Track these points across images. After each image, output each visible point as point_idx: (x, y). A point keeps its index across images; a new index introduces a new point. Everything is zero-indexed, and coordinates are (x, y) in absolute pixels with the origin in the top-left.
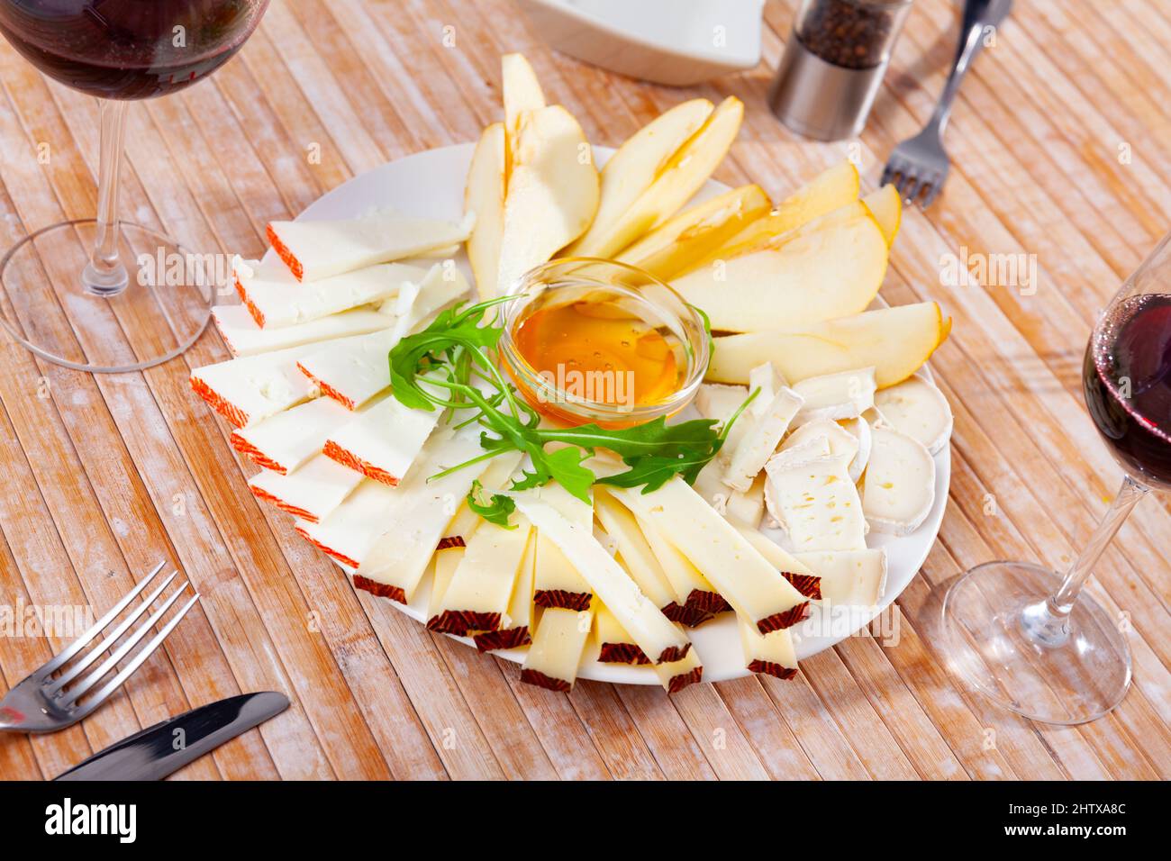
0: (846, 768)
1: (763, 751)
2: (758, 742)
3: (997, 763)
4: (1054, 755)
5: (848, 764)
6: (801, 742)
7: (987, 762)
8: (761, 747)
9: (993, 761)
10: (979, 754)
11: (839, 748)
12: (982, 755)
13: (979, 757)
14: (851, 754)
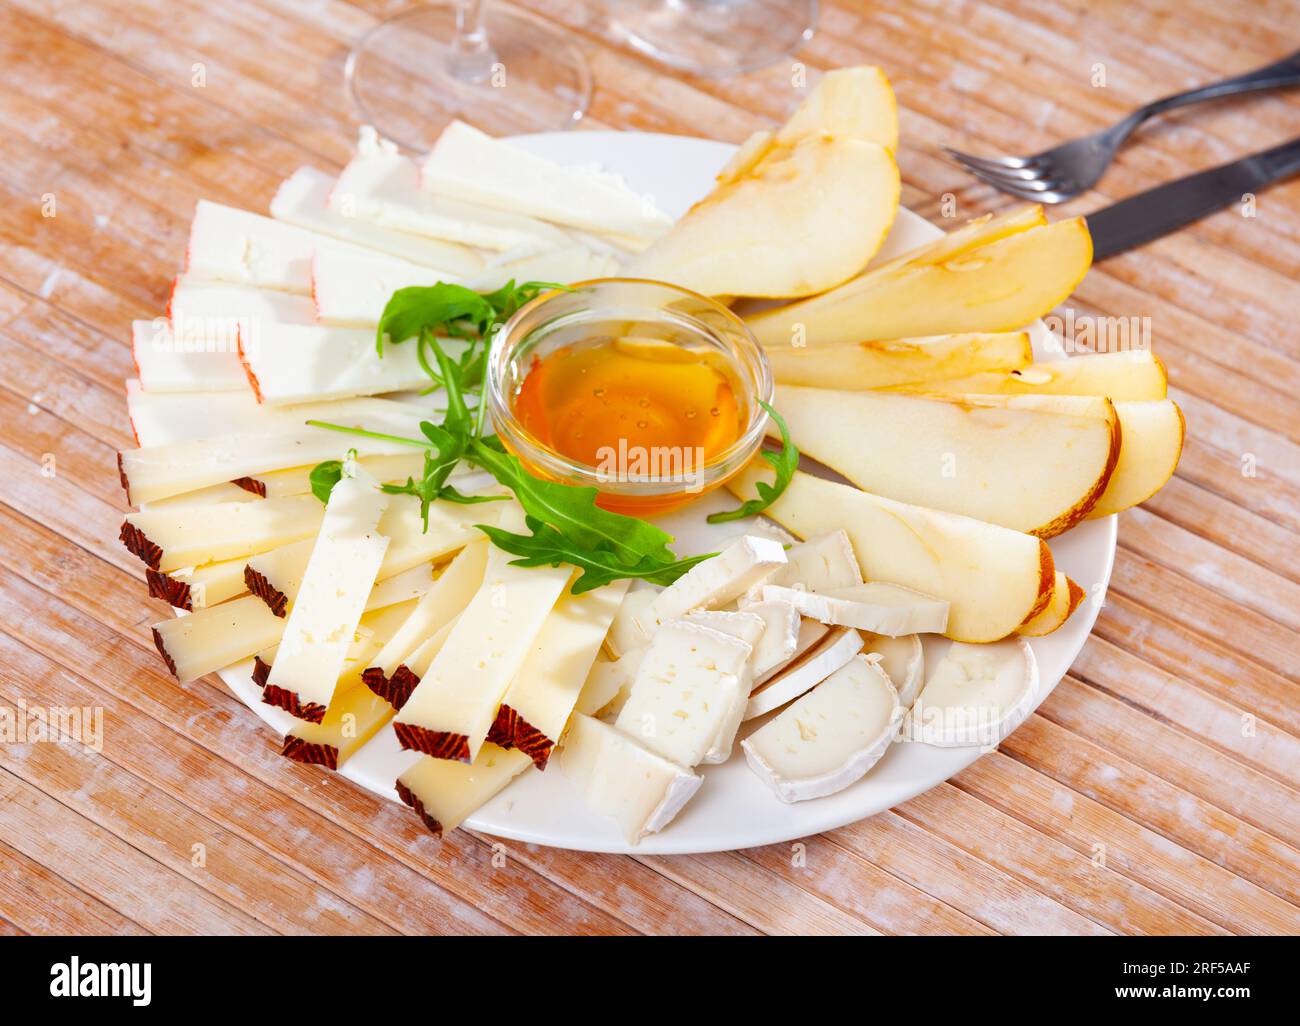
0: (959, 872)
1: (859, 909)
2: (847, 901)
3: (1108, 764)
4: (1156, 715)
5: (957, 863)
6: (892, 871)
7: (1098, 768)
8: (853, 905)
9: (1102, 763)
10: (1083, 764)
11: (938, 853)
12: (1087, 763)
13: (1085, 769)
14: (953, 852)
